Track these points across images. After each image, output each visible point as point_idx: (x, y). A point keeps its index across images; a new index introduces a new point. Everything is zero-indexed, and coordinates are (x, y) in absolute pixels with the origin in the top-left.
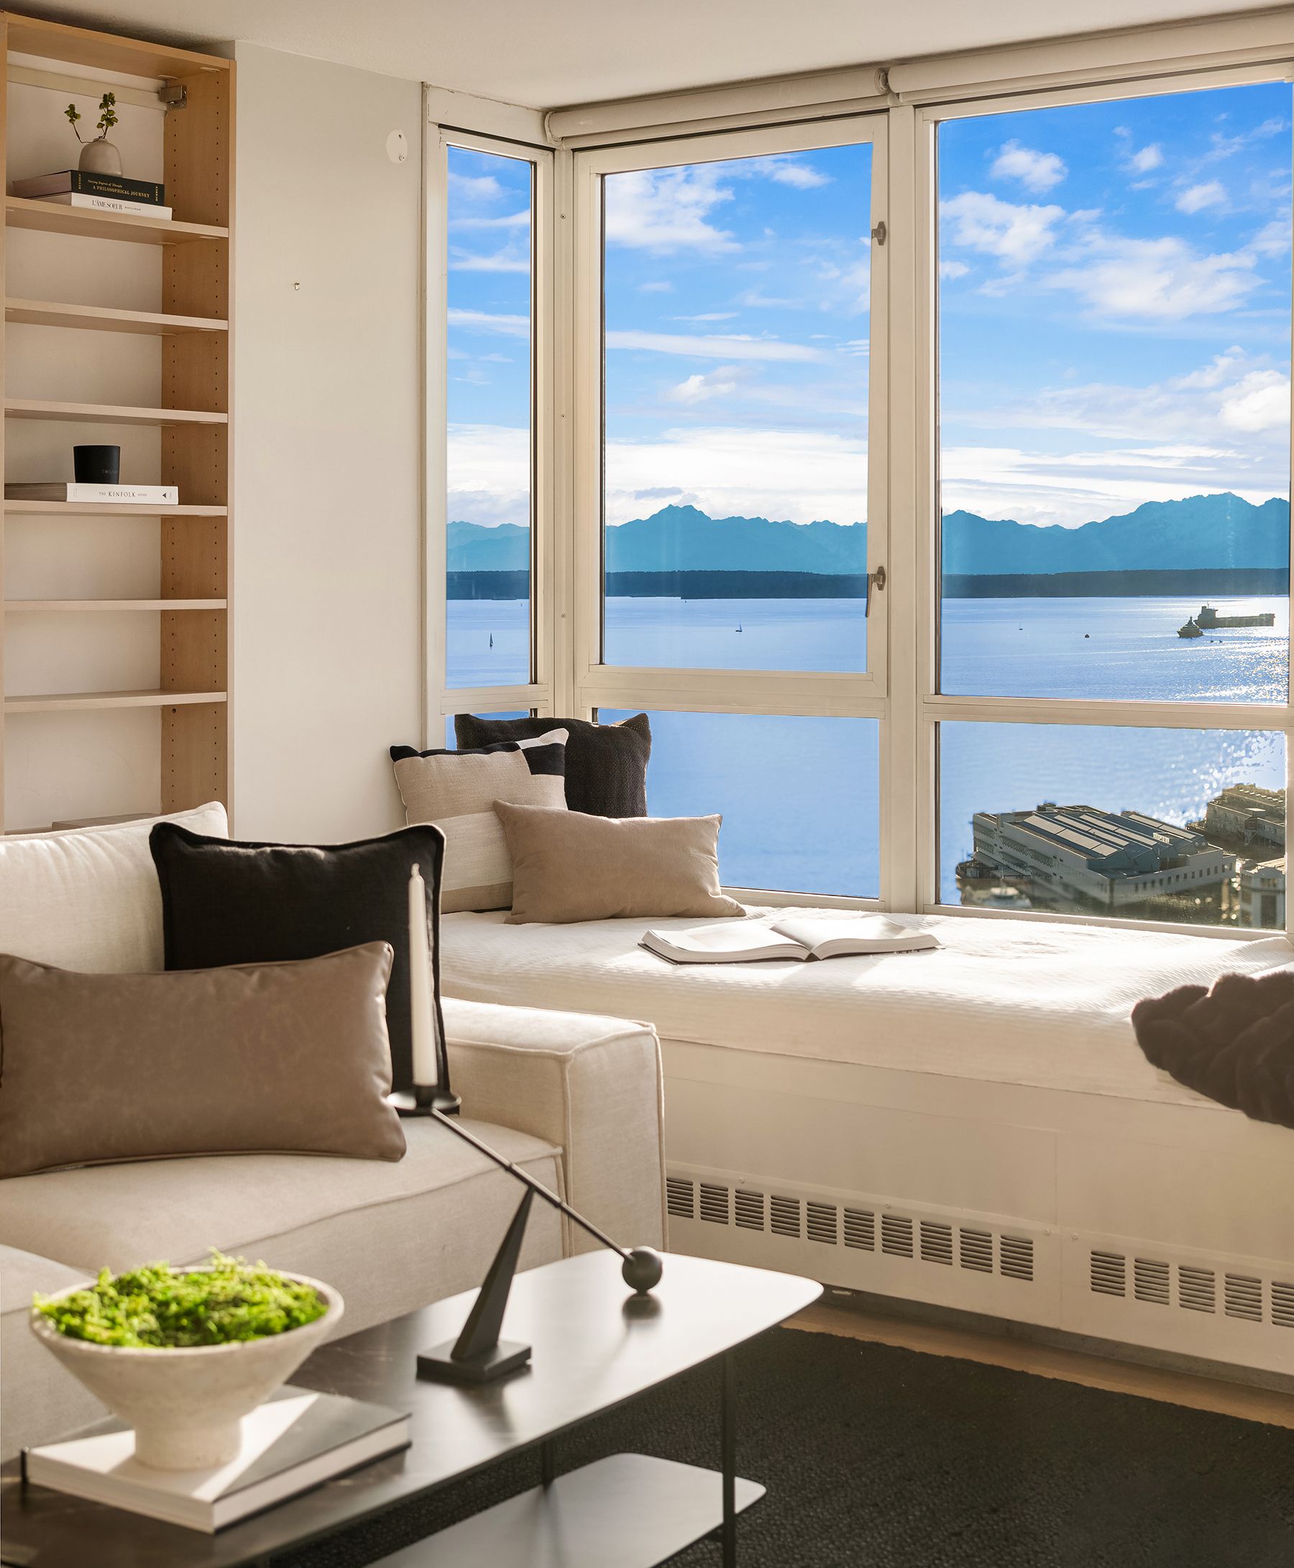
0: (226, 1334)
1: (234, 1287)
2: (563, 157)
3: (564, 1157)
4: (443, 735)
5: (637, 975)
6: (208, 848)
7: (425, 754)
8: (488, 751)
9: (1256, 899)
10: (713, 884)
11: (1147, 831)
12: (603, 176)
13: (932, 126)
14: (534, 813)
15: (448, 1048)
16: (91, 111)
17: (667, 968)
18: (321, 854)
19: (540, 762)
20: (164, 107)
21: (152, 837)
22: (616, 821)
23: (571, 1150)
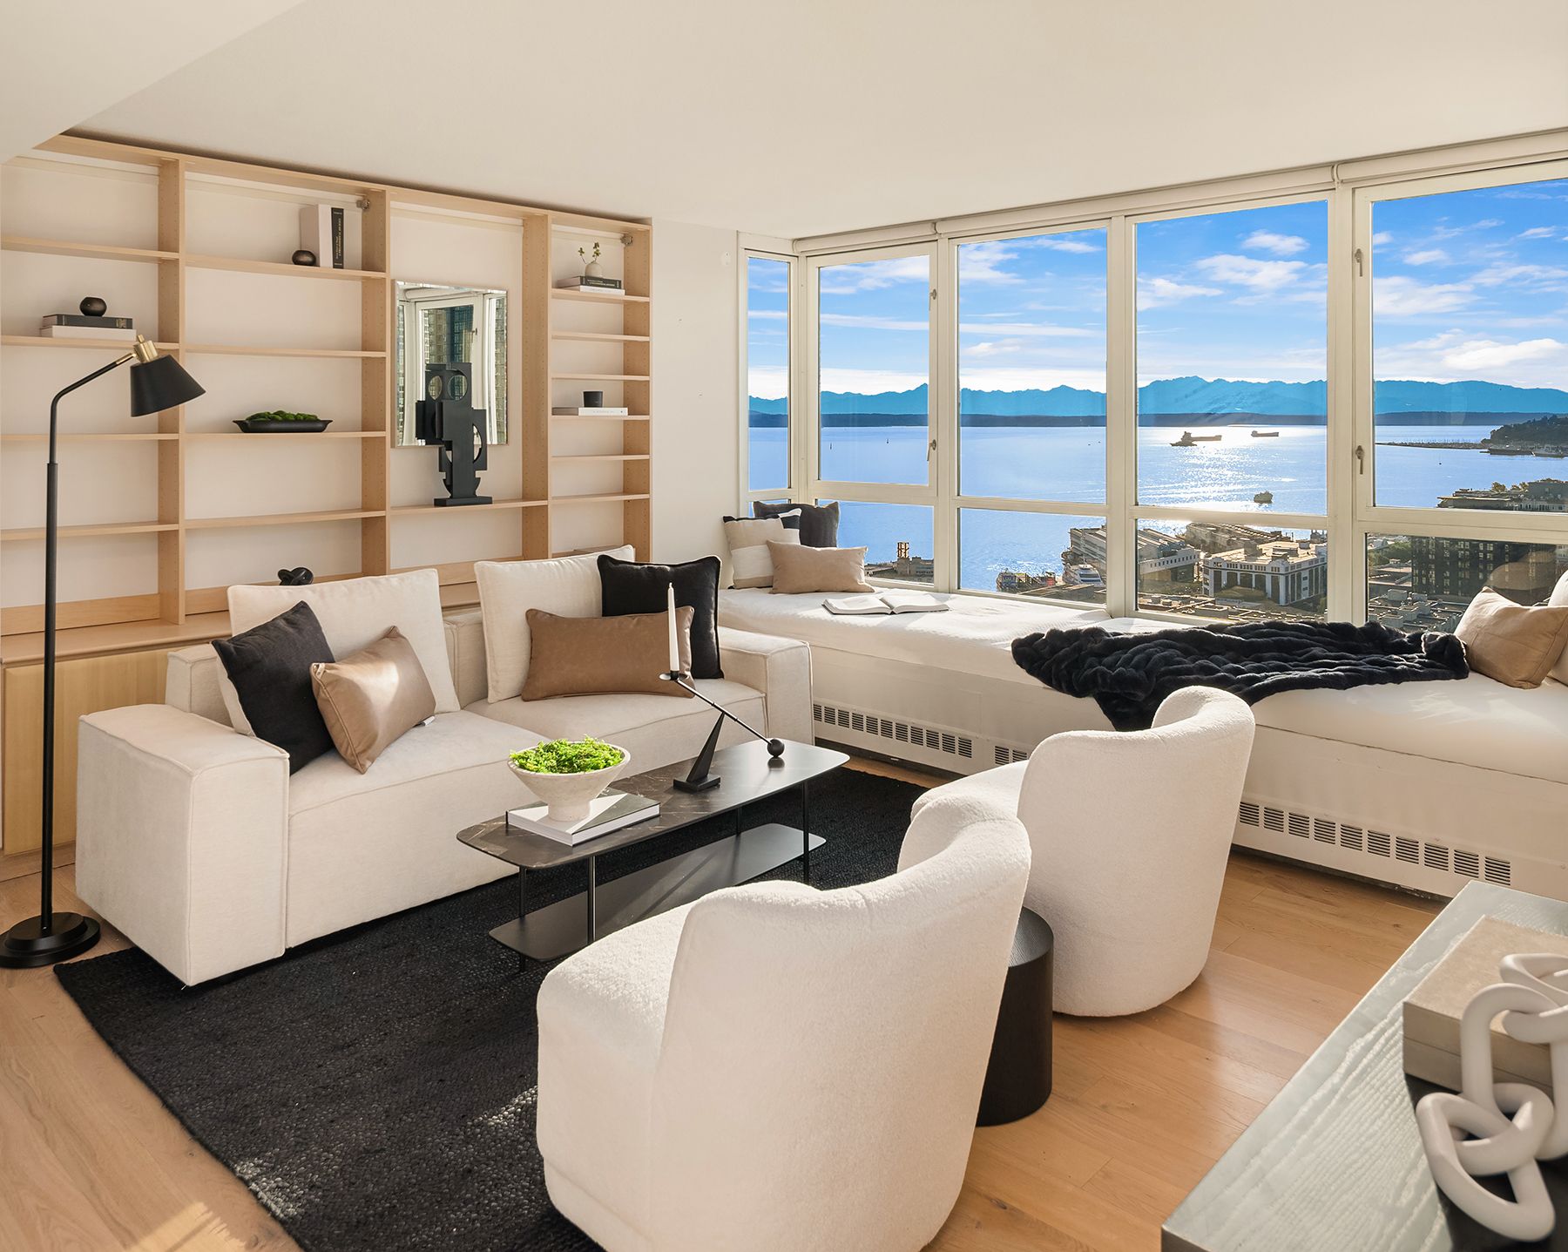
0: (582, 768)
1: (589, 750)
2: (803, 259)
3: (766, 698)
4: (748, 510)
5: (815, 619)
6: (620, 565)
7: (738, 520)
8: (766, 518)
9: (1211, 572)
10: (860, 578)
11: (1156, 538)
12: (819, 268)
13: (956, 247)
14: (783, 546)
15: (720, 651)
16: (590, 251)
17: (830, 615)
18: (668, 568)
19: (788, 523)
20: (624, 245)
21: (598, 560)
22: (818, 549)
23: (769, 695)
